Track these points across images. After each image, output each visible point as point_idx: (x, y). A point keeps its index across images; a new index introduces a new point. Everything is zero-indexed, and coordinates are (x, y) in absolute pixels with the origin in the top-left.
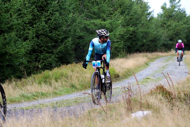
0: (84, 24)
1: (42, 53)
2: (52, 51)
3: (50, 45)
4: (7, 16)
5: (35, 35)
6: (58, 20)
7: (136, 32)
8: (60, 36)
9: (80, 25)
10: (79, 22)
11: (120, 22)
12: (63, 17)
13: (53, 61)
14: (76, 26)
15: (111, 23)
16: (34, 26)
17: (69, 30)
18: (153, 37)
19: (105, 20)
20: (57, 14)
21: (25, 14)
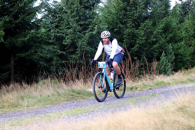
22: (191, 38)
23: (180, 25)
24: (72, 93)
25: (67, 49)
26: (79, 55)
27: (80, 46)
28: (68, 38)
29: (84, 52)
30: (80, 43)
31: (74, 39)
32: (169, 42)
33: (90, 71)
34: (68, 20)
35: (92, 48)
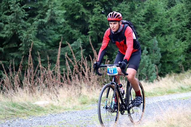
22: (184, 29)
23: (169, 10)
24: (12, 108)
25: (6, 44)
26: (23, 53)
27: (25, 40)
28: (7, 28)
29: (30, 48)
30: (25, 35)
31: (17, 30)
32: (153, 34)
33: (40, 75)
34: (8, 2)
35: (42, 42)
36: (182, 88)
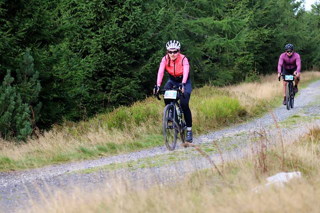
0: (185, 26)
1: (114, 76)
2: (131, 73)
3: (126, 62)
4: (53, 14)
5: (100, 46)
6: (140, 20)
7: (275, 36)
8: (145, 47)
9: (177, 27)
10: (177, 23)
11: (247, 20)
12: (149, 14)
13: (133, 90)
14: (171, 29)
15: (231, 22)
16: (100, 31)
17: (159, 37)
18: (305, 45)
19: (222, 18)
20: (138, 9)
21: (84, 12)
36: (84, 151)
